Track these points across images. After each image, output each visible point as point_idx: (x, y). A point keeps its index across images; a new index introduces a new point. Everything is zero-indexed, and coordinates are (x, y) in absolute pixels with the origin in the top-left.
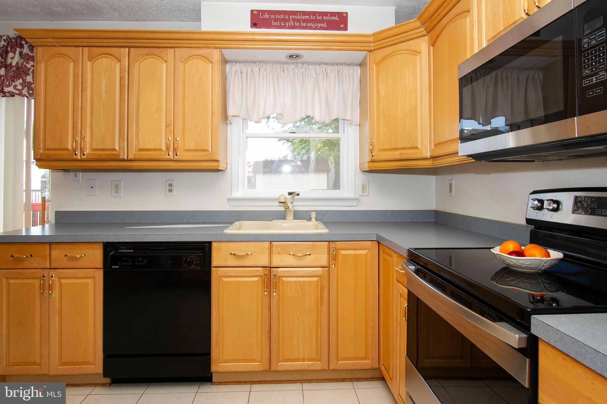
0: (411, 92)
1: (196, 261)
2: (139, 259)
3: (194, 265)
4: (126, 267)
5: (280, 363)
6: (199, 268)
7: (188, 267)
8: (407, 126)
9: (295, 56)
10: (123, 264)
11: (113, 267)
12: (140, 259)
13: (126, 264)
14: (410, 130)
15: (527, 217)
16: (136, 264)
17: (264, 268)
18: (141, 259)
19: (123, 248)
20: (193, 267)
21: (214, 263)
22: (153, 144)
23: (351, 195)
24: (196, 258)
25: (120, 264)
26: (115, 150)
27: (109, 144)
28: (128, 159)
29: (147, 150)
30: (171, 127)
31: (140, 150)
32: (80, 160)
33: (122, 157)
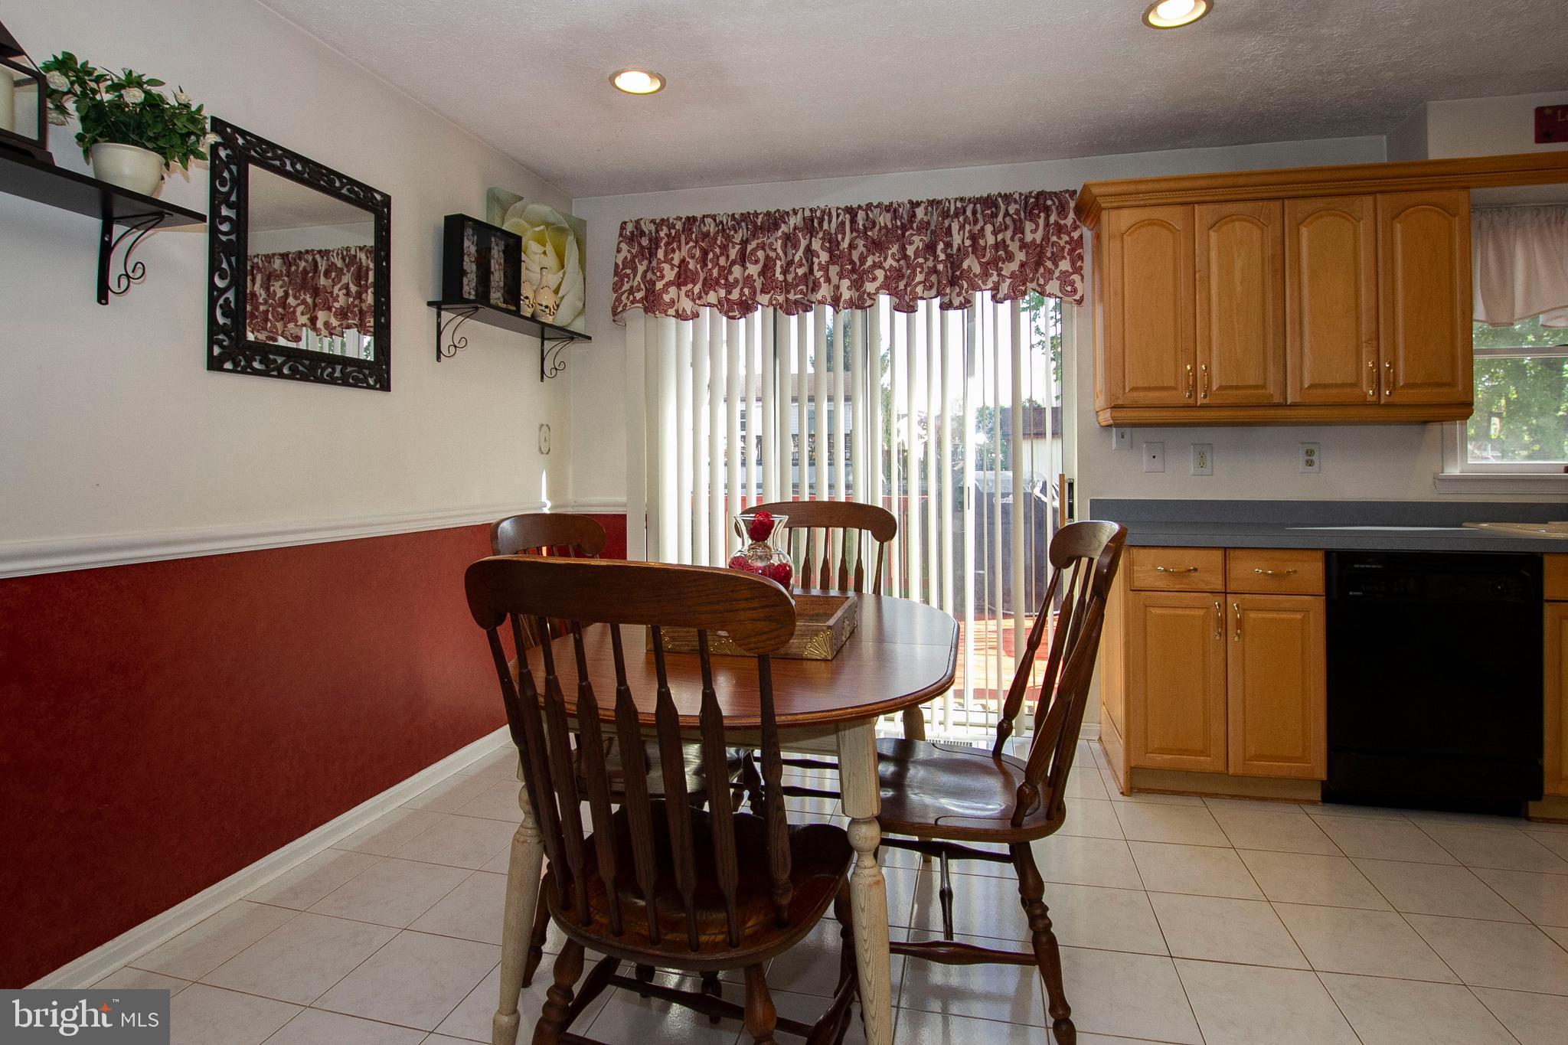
10: (1369, 588)
13: (1376, 588)
26: (1263, 387)
27: (1252, 377)
28: (1289, 403)
29: (1326, 386)
30: (1375, 342)
31: (1311, 387)
32: (1196, 406)
33: (1277, 399)
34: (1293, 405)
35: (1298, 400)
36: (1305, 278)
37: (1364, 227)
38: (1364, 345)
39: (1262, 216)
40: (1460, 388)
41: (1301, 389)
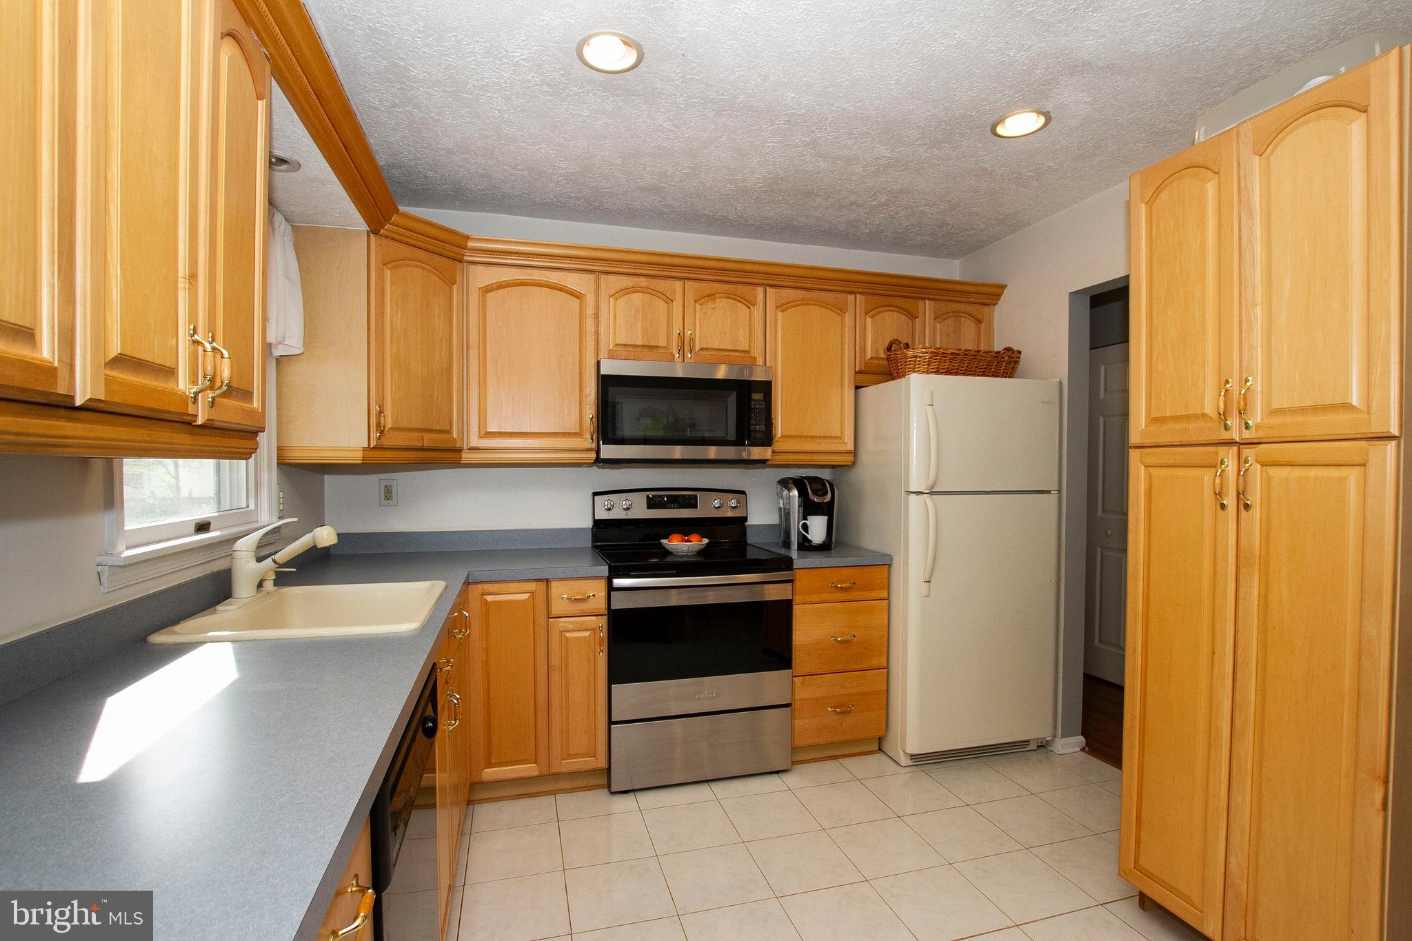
0: (441, 341)
8: (436, 393)
14: (438, 401)
15: (596, 518)
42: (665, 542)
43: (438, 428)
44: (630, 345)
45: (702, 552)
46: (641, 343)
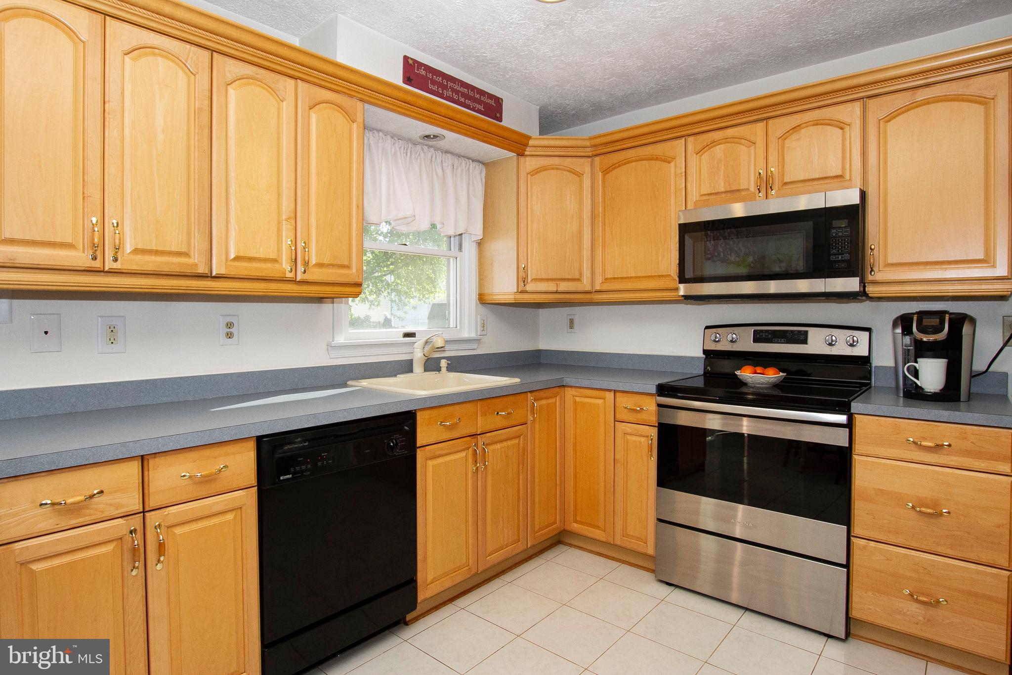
0: (572, 216)
1: (402, 441)
2: (323, 454)
3: (399, 448)
4: (304, 474)
5: (487, 558)
6: (406, 452)
7: (392, 454)
8: (568, 253)
9: (432, 136)
10: (298, 468)
11: (282, 478)
12: (324, 456)
13: (304, 467)
14: (570, 259)
15: (705, 348)
16: (320, 464)
17: (471, 437)
18: (326, 454)
19: (299, 439)
20: (398, 452)
21: (419, 443)
22: (261, 249)
23: (473, 335)
24: (401, 438)
25: (292, 470)
26: (186, 254)
27: (174, 241)
28: (214, 274)
29: (251, 259)
30: (293, 221)
31: (237, 258)
32: (103, 271)
33: (202, 269)
34: (218, 277)
35: (223, 271)
36: (232, 142)
37: (287, 108)
38: (284, 222)
39: (189, 61)
40: (354, 271)
41: (227, 260)
42: (738, 373)
43: (570, 277)
44: (713, 193)
45: (776, 386)
46: (723, 190)
